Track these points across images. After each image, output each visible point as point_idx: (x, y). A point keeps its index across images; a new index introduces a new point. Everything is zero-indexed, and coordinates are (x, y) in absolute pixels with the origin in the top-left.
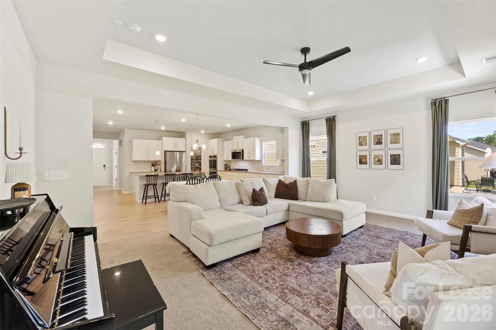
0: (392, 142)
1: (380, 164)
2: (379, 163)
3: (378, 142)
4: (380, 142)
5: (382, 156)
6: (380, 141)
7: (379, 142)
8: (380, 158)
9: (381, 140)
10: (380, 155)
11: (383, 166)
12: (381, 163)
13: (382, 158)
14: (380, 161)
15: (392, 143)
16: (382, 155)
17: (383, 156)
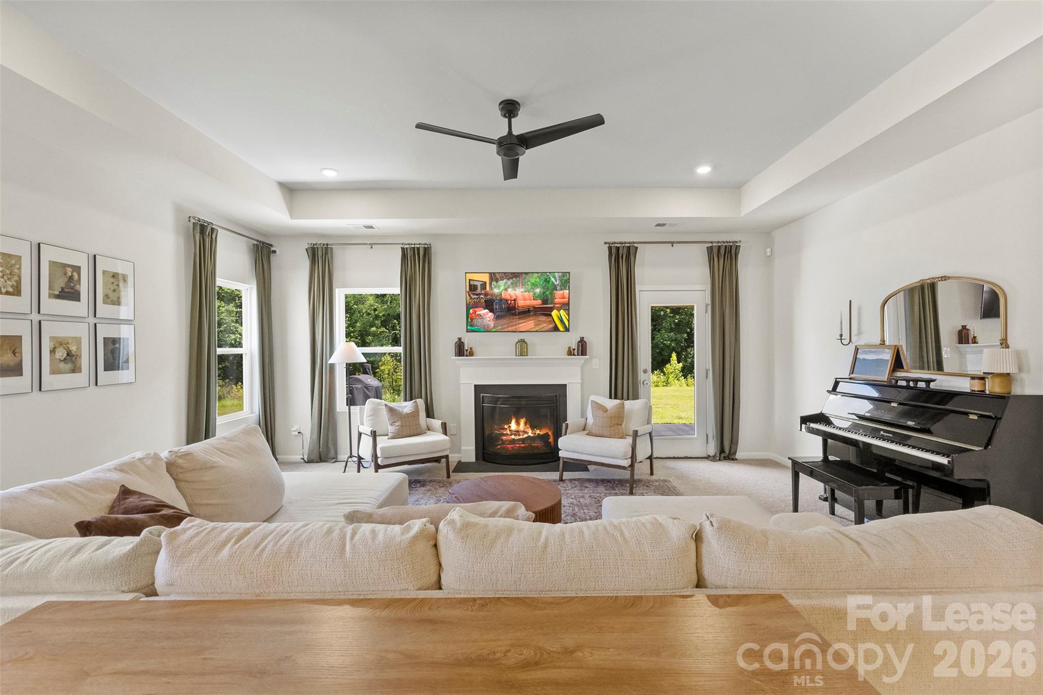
0: (108, 298)
1: (73, 371)
2: (69, 366)
3: (66, 290)
4: (73, 293)
5: (78, 341)
6: (72, 288)
7: (70, 290)
8: (73, 348)
9: (75, 285)
10: (73, 338)
11: (81, 378)
12: (75, 367)
13: (79, 348)
14: (71, 360)
15: (109, 301)
16: (80, 338)
17: (83, 341)
